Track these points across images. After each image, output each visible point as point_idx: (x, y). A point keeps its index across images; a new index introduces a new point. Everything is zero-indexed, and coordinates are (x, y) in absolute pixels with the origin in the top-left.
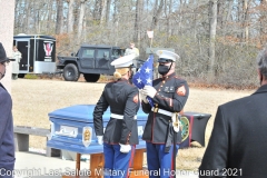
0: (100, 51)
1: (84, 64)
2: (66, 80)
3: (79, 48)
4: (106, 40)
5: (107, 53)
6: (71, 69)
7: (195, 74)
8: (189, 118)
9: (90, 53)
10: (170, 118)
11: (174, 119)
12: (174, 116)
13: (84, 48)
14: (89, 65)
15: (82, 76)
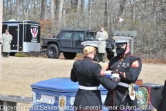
0: (76, 34)
1: (63, 44)
2: (49, 57)
3: (59, 31)
4: (81, 25)
5: (82, 36)
6: (53, 49)
7: (154, 52)
8: (147, 88)
9: (69, 35)
10: (127, 89)
11: (130, 89)
12: (130, 87)
13: (63, 32)
14: (68, 46)
15: (62, 54)
